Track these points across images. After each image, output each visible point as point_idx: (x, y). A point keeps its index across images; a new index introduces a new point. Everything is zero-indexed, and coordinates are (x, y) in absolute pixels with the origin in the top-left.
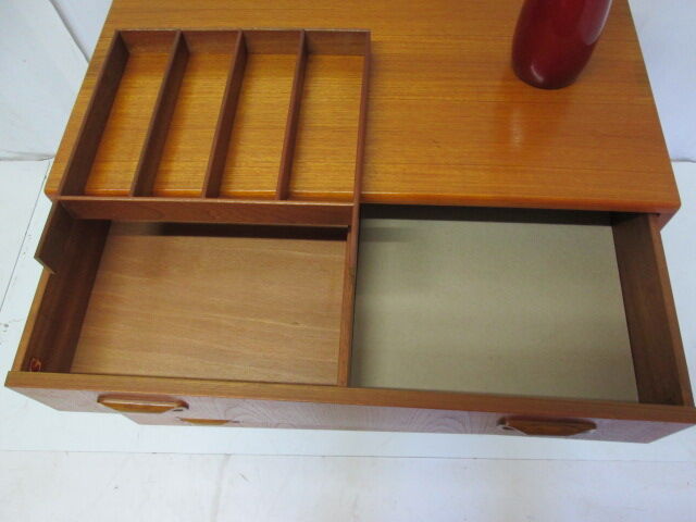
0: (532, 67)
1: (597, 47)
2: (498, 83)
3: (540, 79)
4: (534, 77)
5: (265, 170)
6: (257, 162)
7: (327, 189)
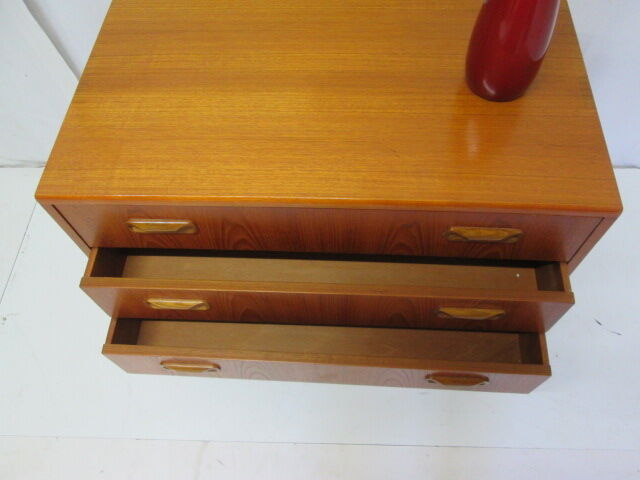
0: (485, 82)
1: (544, 63)
2: (453, 97)
3: (492, 92)
4: (485, 90)
5: (237, 177)
6: (228, 170)
7: (295, 195)
